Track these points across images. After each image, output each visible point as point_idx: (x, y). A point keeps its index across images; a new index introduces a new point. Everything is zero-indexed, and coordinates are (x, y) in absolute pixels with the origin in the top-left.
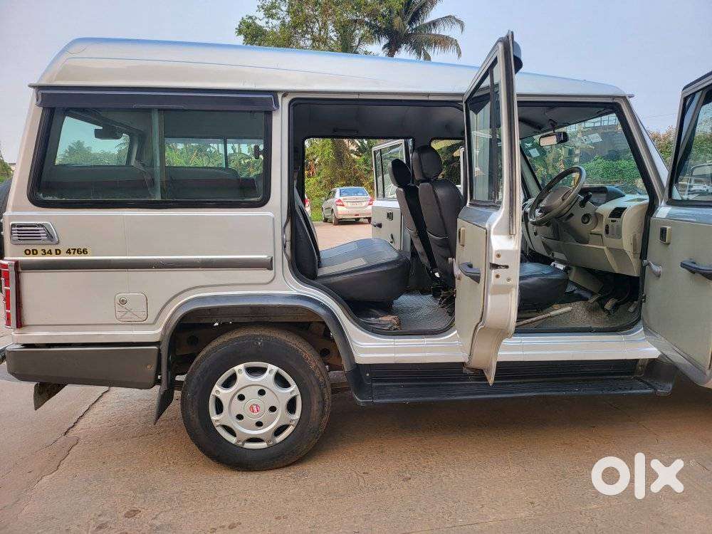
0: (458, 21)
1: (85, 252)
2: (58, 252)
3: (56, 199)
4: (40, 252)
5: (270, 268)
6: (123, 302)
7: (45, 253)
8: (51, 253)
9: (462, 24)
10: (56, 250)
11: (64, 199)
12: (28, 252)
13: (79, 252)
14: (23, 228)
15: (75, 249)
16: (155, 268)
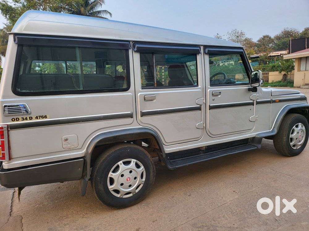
0: (109, 12)
1: (46, 117)
2: (31, 118)
3: (28, 91)
4: (20, 119)
5: (132, 117)
6: (66, 140)
7: (23, 119)
8: (27, 119)
9: (111, 14)
10: (30, 117)
11: (32, 91)
12: (13, 120)
13: (42, 117)
14: (10, 107)
15: (40, 116)
16: (82, 122)
